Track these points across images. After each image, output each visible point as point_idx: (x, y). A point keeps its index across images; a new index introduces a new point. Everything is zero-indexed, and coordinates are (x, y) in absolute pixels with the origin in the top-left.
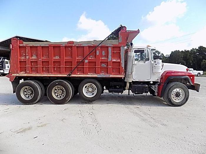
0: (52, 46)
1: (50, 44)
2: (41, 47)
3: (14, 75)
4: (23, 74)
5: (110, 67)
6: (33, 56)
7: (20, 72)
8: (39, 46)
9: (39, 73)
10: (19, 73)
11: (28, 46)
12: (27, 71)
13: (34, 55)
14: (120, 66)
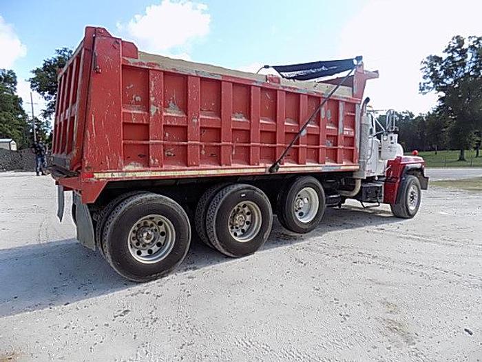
0: (230, 80)
1: (225, 74)
2: (199, 79)
3: (101, 175)
4: (138, 171)
5: (341, 147)
6: (168, 107)
7: (126, 164)
8: (195, 74)
9: (192, 165)
10: (124, 170)
11: (157, 68)
12: (152, 161)
13: (171, 104)
14: (353, 146)
